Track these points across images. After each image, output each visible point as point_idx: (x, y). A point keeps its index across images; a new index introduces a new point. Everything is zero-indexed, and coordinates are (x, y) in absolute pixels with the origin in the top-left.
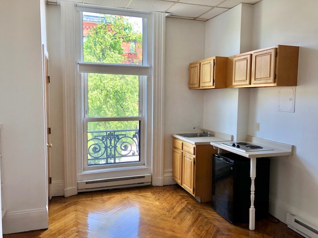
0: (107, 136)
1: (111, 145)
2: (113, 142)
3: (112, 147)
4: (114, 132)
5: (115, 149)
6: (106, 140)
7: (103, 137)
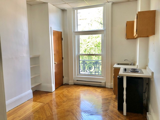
0: (95, 62)
1: (97, 67)
2: (98, 65)
3: (98, 68)
4: (98, 61)
5: (99, 69)
6: (95, 64)
7: (94, 63)
